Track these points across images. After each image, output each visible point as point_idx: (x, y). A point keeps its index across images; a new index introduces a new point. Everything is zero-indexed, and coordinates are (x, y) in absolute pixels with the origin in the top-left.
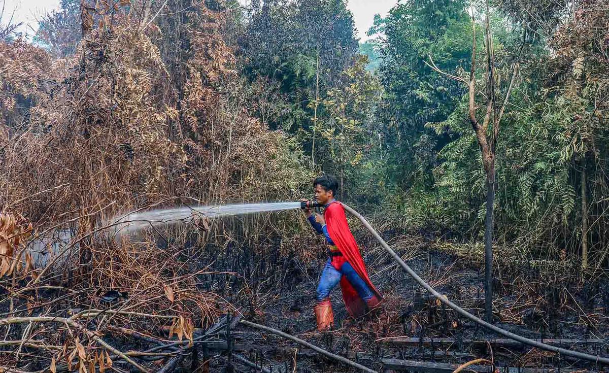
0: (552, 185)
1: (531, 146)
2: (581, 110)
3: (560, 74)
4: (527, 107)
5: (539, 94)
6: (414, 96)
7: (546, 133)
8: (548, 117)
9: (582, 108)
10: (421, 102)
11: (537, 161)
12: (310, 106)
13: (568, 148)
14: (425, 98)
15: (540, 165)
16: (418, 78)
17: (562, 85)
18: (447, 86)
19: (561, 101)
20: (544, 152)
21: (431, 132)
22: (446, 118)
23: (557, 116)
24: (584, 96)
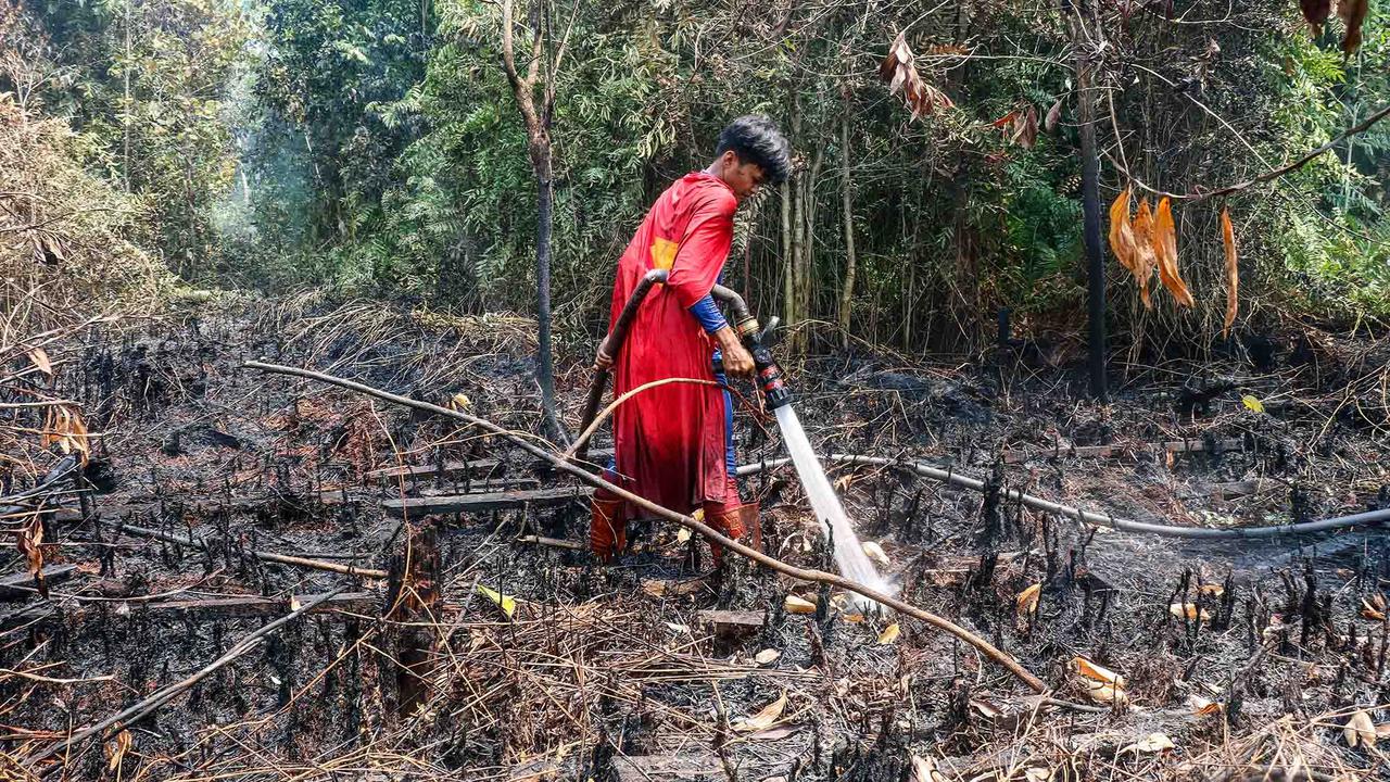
0: (615, 209)
1: (577, 139)
2: (668, 73)
3: (625, 10)
4: (568, 69)
5: (592, 43)
6: (335, 54)
7: (606, 115)
8: (608, 85)
9: (669, 69)
10: (352, 67)
11: (585, 167)
12: (116, 72)
13: (649, 137)
14: (361, 57)
15: (595, 173)
16: (342, 17)
17: (631, 27)
18: (403, 33)
19: (632, 55)
20: (598, 151)
21: (375, 124)
22: (401, 97)
23: (626, 82)
24: (673, 48)
